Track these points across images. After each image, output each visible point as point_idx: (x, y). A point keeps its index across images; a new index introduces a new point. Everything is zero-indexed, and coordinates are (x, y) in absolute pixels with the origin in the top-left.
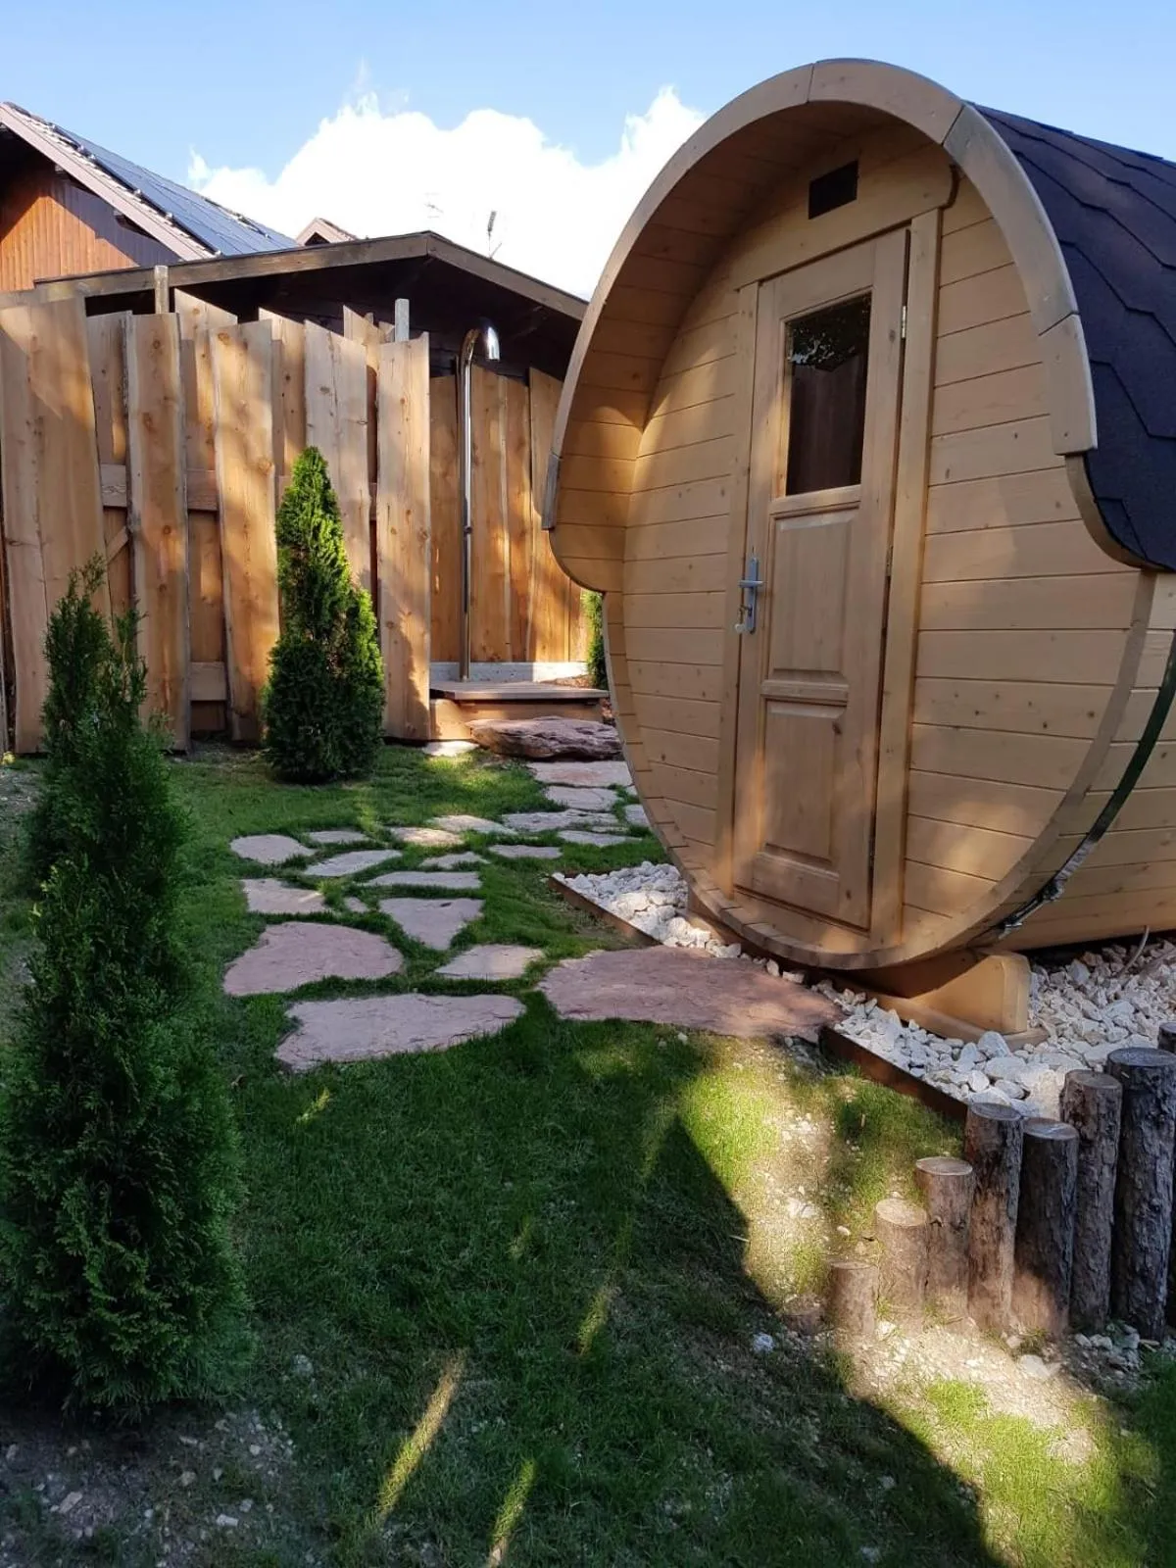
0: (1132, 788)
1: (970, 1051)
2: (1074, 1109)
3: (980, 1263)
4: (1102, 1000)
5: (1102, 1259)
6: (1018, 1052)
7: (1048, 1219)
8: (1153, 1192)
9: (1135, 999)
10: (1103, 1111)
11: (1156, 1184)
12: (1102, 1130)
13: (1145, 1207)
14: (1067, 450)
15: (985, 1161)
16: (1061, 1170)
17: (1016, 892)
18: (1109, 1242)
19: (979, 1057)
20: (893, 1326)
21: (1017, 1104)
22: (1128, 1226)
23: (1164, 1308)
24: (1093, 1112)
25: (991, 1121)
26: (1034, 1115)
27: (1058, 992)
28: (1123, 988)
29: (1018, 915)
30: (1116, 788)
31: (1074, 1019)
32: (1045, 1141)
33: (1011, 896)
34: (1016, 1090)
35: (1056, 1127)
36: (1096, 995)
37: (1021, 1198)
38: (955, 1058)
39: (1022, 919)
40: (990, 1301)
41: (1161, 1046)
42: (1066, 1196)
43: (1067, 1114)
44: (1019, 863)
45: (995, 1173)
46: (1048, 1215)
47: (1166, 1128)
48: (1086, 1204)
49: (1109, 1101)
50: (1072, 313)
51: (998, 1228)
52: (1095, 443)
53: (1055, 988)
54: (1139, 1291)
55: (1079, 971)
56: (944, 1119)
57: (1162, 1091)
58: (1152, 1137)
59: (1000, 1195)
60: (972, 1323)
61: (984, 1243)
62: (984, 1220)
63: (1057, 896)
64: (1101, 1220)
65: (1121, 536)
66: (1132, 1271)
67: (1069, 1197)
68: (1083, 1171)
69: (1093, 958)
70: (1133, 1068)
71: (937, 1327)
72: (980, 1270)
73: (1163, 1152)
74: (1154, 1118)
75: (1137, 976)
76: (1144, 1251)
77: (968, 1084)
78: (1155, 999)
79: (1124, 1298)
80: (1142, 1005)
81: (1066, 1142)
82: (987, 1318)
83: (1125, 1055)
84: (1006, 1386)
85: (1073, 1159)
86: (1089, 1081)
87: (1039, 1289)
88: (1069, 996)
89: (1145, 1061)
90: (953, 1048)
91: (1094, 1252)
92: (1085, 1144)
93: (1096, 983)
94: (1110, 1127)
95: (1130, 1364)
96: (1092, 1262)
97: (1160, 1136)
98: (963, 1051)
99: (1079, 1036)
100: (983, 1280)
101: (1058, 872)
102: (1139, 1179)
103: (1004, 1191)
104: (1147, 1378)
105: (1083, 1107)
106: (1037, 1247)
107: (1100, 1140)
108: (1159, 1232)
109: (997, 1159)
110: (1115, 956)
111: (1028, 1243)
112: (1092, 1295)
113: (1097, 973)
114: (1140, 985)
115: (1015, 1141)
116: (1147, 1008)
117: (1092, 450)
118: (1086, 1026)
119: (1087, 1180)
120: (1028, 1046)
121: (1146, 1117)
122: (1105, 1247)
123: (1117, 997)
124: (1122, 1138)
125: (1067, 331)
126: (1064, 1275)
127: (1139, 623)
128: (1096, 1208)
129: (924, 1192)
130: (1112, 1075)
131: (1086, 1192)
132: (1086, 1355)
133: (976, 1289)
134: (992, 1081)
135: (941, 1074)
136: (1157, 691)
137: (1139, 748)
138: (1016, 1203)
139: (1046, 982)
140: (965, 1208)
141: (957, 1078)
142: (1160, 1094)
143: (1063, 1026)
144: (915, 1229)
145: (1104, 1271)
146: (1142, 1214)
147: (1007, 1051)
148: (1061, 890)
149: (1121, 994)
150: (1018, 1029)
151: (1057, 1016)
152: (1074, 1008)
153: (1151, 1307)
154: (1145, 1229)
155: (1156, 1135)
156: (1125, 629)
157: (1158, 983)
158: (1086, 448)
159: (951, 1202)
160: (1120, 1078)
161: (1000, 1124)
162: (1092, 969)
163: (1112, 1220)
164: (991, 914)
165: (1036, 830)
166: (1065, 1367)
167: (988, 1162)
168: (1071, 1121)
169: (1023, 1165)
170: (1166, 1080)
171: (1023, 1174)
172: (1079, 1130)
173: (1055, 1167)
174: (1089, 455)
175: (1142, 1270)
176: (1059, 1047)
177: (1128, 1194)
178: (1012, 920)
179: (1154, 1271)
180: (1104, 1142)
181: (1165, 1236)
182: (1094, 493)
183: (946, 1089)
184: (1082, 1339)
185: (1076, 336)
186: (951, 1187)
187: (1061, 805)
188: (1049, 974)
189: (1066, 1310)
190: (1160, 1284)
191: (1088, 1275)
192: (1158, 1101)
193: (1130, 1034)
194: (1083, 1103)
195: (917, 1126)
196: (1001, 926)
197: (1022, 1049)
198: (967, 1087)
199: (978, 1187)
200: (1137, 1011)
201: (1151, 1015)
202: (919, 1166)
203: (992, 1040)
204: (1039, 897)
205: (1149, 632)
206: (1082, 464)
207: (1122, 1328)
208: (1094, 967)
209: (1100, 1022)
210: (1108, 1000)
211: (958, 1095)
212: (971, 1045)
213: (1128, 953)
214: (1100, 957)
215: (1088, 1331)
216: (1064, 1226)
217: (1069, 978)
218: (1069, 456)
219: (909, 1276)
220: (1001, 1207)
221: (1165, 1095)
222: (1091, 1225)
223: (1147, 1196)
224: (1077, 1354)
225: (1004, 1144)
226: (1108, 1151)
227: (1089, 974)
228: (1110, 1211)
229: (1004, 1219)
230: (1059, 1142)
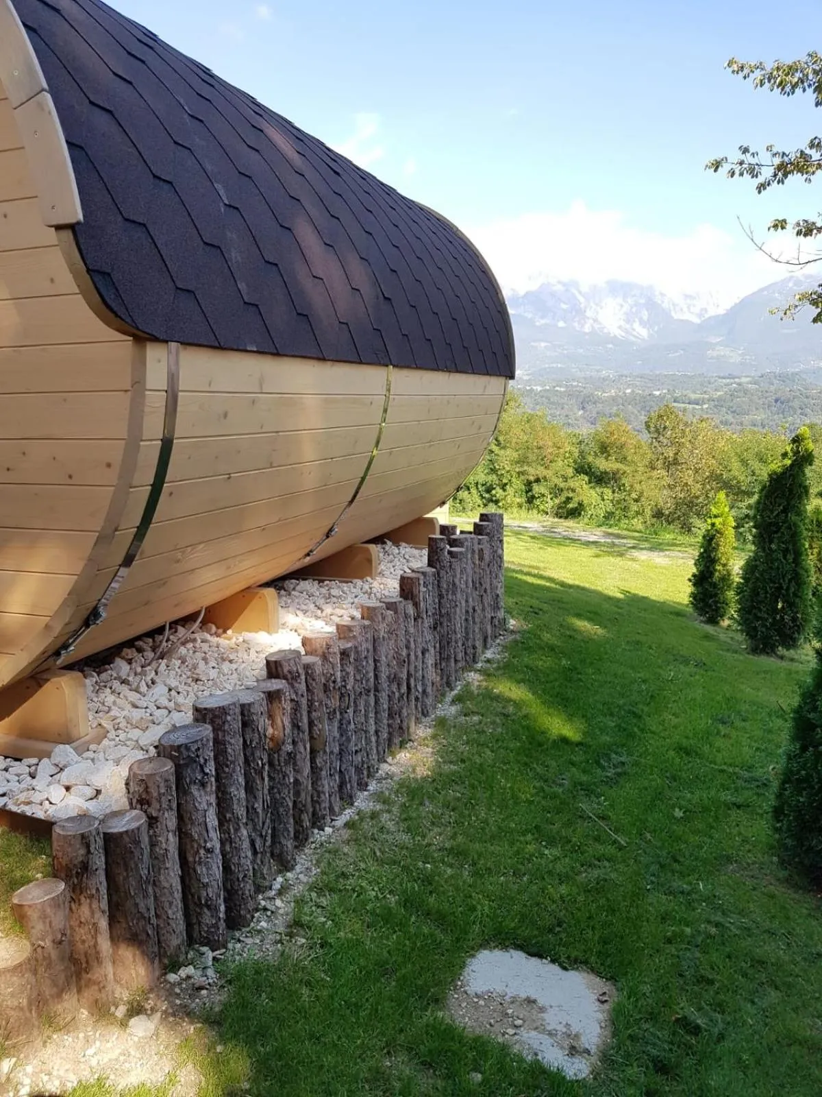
0: (150, 523)
1: (46, 766)
2: (140, 796)
3: (83, 960)
4: (144, 688)
5: (177, 907)
6: (85, 755)
7: (133, 896)
8: (207, 838)
9: (168, 682)
10: (163, 791)
11: (207, 831)
12: (163, 806)
13: (202, 852)
14: (55, 223)
15: (74, 872)
16: (137, 853)
17: (66, 624)
18: (180, 891)
19: (55, 770)
20: (14, 1060)
21: (93, 807)
22: (191, 871)
23: (225, 921)
24: (155, 794)
25: (74, 836)
26: (108, 811)
27: (108, 690)
28: (157, 674)
29: (71, 641)
30: (138, 524)
31: (125, 713)
32: (121, 834)
33: (63, 629)
34: (90, 792)
35: (127, 817)
36: (138, 686)
37: (108, 889)
38: (33, 777)
39: (74, 644)
40: (96, 987)
41: (196, 720)
42: (144, 873)
43: (134, 801)
44: (66, 599)
45: (84, 879)
46: (133, 894)
47: (209, 785)
48: (160, 869)
49: (166, 781)
50: (43, 90)
51: (94, 924)
52: (81, 217)
53: (105, 686)
54: (207, 918)
55: (121, 667)
56: (31, 840)
57: (204, 758)
58: (200, 796)
59: (92, 897)
60: (84, 1013)
61: (83, 942)
62: (81, 922)
63: (101, 619)
64: (172, 876)
65: (113, 305)
66: (200, 905)
67: (147, 873)
68: (153, 844)
69: (129, 653)
70: (179, 747)
71: (55, 1036)
72: (84, 965)
73: (210, 804)
74: (200, 781)
75: (166, 661)
76: (206, 886)
77: (47, 799)
78: (181, 676)
79: (196, 927)
80: (173, 683)
81: (138, 829)
82: (96, 1001)
83: (171, 736)
84: (122, 1058)
85: (145, 840)
86: (148, 769)
87: (134, 956)
88: (117, 691)
89: (187, 738)
90: (29, 767)
91: (171, 904)
92: (152, 821)
93: (136, 674)
94: (170, 800)
95: (211, 981)
96: (170, 912)
97: (206, 792)
98: (39, 767)
99: (132, 725)
100: (88, 973)
101: (99, 600)
102: (195, 832)
103: (94, 892)
104: (224, 987)
105: (147, 792)
106: (128, 923)
107: (164, 814)
108: (214, 867)
109: (85, 867)
110: (145, 646)
111: (119, 922)
112: (174, 936)
113: (134, 665)
114: (168, 666)
115: (97, 845)
116: (177, 687)
117: (78, 223)
118: (137, 714)
119: (158, 850)
120: (92, 747)
121: (195, 782)
122: (178, 895)
123: (153, 682)
124: (179, 805)
125: (41, 106)
126: (152, 936)
127: (138, 383)
128: (167, 869)
129: (25, 924)
130: (164, 757)
131: (158, 860)
132: (177, 990)
133: (83, 982)
134: (68, 789)
135: (22, 797)
136: (160, 442)
137: (152, 490)
138: (106, 897)
139: (96, 682)
140: (63, 923)
141: (37, 797)
142: (202, 761)
143: (118, 721)
144: (20, 965)
145: (180, 915)
146: (200, 858)
147: (76, 758)
148: (104, 615)
149: (157, 679)
150: (82, 735)
151: (112, 713)
152: (124, 701)
153: (216, 926)
154: (204, 869)
155: (203, 793)
156: (126, 391)
157: (180, 661)
158: (73, 221)
159: (50, 922)
160: (171, 758)
161: (83, 836)
162: (130, 662)
163: (180, 873)
164: (47, 647)
165: (79, 567)
166: (165, 1012)
167: (77, 873)
168: (139, 806)
169: (106, 863)
170: (205, 748)
171: (107, 871)
172: (145, 812)
173: (132, 852)
174: (77, 228)
175: (206, 903)
176: (117, 739)
177: (188, 847)
178: (65, 646)
179: (214, 898)
180: (166, 815)
181: (219, 867)
182: (85, 264)
183: (28, 811)
184: (172, 977)
185: (50, 113)
186: (48, 910)
187: (95, 544)
188: (98, 675)
189: (157, 961)
190: (220, 905)
191: (169, 924)
192: (202, 767)
193: (170, 712)
194: (146, 789)
195: (9, 855)
196: (57, 654)
197: (88, 750)
198: (47, 802)
199: (72, 897)
200: (170, 690)
201: (180, 690)
202: (15, 901)
203: (63, 752)
204: (87, 624)
205: (147, 393)
206: (71, 237)
207: (198, 951)
208: (131, 659)
209: (147, 708)
210: (148, 686)
211: (40, 815)
212: (45, 760)
213: (154, 641)
214: (134, 650)
215: (174, 967)
216: (146, 896)
217: (115, 675)
218: (58, 228)
219: (22, 1009)
220: (94, 906)
221: (206, 760)
222: (166, 885)
223: (202, 841)
224: (170, 994)
225: (89, 852)
226: (170, 820)
227: (128, 667)
228: (177, 866)
229: (98, 915)
230: (133, 831)
